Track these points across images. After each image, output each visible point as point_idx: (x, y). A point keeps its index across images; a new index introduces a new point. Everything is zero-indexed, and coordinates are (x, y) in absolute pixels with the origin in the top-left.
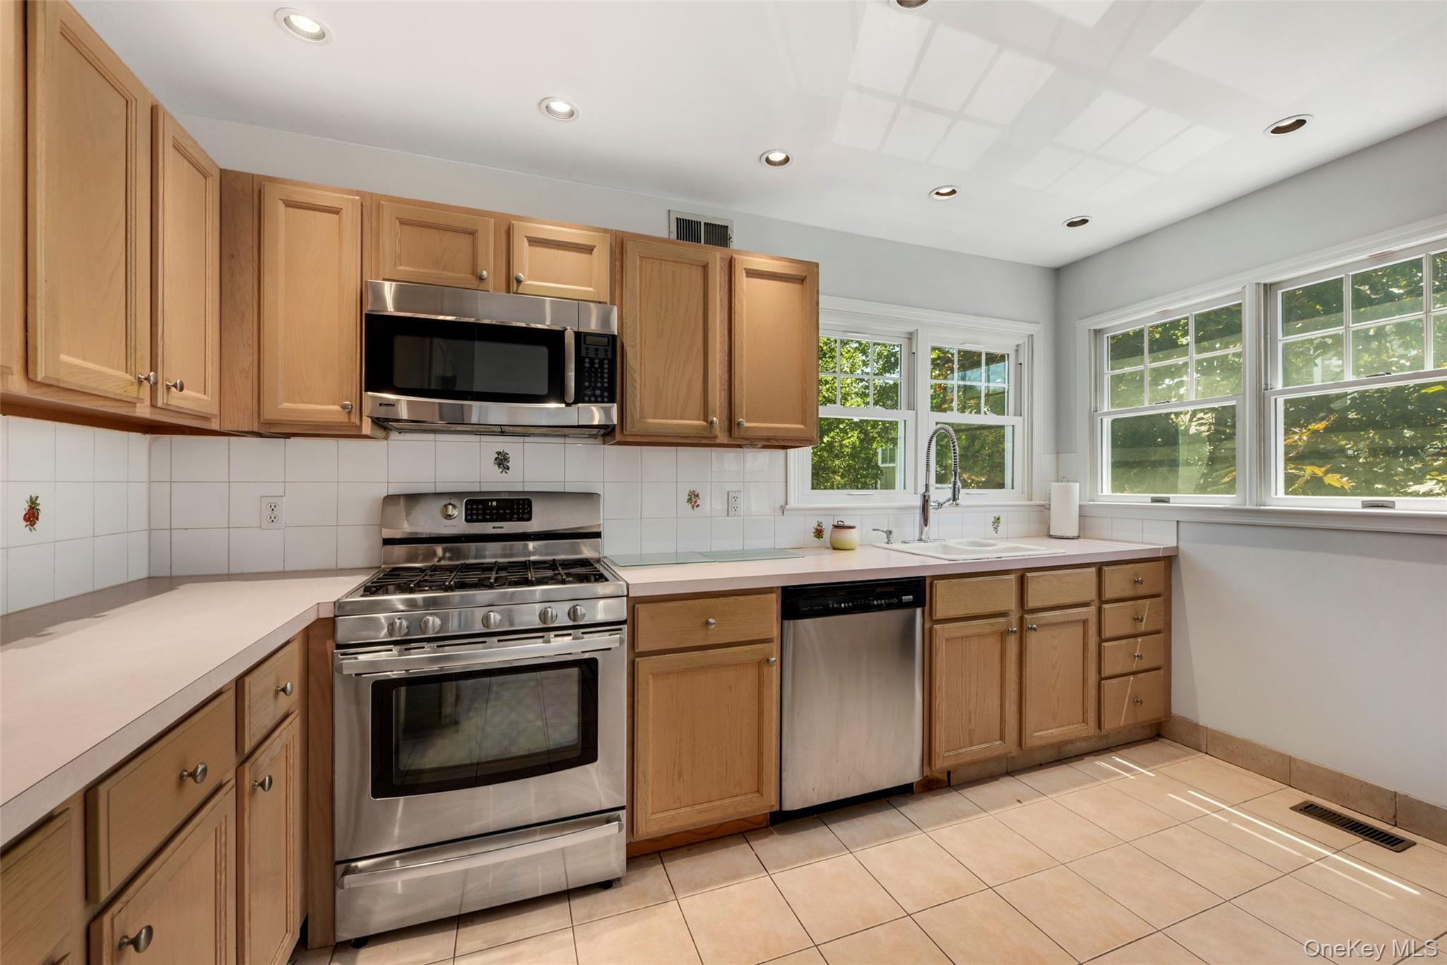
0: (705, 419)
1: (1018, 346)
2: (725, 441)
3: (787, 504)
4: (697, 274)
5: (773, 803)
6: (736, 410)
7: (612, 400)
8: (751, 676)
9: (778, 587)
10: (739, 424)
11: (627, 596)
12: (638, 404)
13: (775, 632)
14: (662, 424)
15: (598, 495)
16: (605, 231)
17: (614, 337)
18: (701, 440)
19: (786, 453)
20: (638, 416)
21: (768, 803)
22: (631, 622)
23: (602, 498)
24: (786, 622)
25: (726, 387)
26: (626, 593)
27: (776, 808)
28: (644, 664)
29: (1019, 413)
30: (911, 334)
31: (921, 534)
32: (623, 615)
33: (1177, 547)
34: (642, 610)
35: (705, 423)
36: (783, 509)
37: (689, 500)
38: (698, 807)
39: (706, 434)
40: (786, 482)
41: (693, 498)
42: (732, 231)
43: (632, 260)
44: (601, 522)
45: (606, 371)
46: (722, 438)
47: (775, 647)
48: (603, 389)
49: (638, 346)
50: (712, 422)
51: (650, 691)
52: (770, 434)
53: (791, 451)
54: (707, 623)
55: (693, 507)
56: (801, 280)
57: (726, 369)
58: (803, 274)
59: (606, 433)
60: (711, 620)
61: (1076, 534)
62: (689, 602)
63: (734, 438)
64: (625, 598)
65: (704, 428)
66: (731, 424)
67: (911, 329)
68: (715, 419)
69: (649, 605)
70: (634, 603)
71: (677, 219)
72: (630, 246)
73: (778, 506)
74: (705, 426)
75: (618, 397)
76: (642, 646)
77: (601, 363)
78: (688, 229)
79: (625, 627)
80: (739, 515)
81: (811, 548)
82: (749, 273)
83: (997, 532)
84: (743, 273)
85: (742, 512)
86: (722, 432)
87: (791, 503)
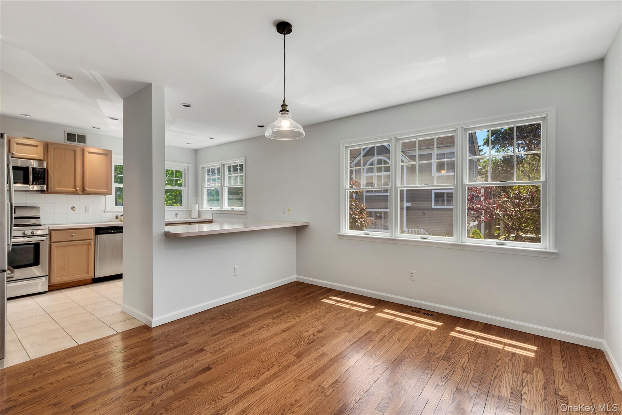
0: (75, 188)
1: (185, 169)
2: (82, 194)
3: (106, 210)
4: (72, 153)
5: (92, 276)
6: (85, 186)
7: (44, 184)
8: (86, 247)
9: (94, 228)
10: (86, 190)
11: (49, 229)
12: (53, 185)
13: (93, 237)
14: (60, 190)
15: (39, 207)
16: (42, 142)
17: (45, 169)
19: (106, 197)
20: (52, 187)
21: (91, 276)
22: (50, 234)
23: (40, 209)
24: (96, 236)
25: (82, 180)
26: (48, 228)
27: (94, 277)
28: (53, 244)
29: (185, 186)
32: (48, 233)
33: (212, 219)
34: (53, 233)
35: (74, 189)
36: (104, 211)
37: (72, 209)
38: (69, 277)
39: (76, 192)
40: (106, 204)
41: (73, 208)
42: (87, 137)
43: (51, 149)
44: (40, 214)
45: (42, 177)
46: (80, 193)
47: (93, 241)
48: (41, 181)
49: (53, 171)
50: (77, 189)
51: (55, 251)
52: (96, 192)
53: (107, 196)
54: (72, 235)
55: (73, 211)
56: (106, 155)
57: (82, 176)
58: (107, 153)
59: (42, 191)
60: (74, 235)
61: (198, 217)
62: (67, 231)
63: (85, 193)
64: (48, 230)
65: (75, 191)
66: (83, 189)
68: (78, 189)
69: (55, 231)
70: (51, 231)
71: (68, 133)
72: (50, 146)
73: (103, 210)
74: (74, 190)
75: (46, 183)
76: (53, 240)
77: (41, 175)
78: (71, 137)
79: (48, 236)
80: (89, 213)
81: (115, 221)
82: (90, 153)
83: (177, 217)
84: (88, 153)
85: (90, 212)
86: (80, 191)
87: (108, 210)
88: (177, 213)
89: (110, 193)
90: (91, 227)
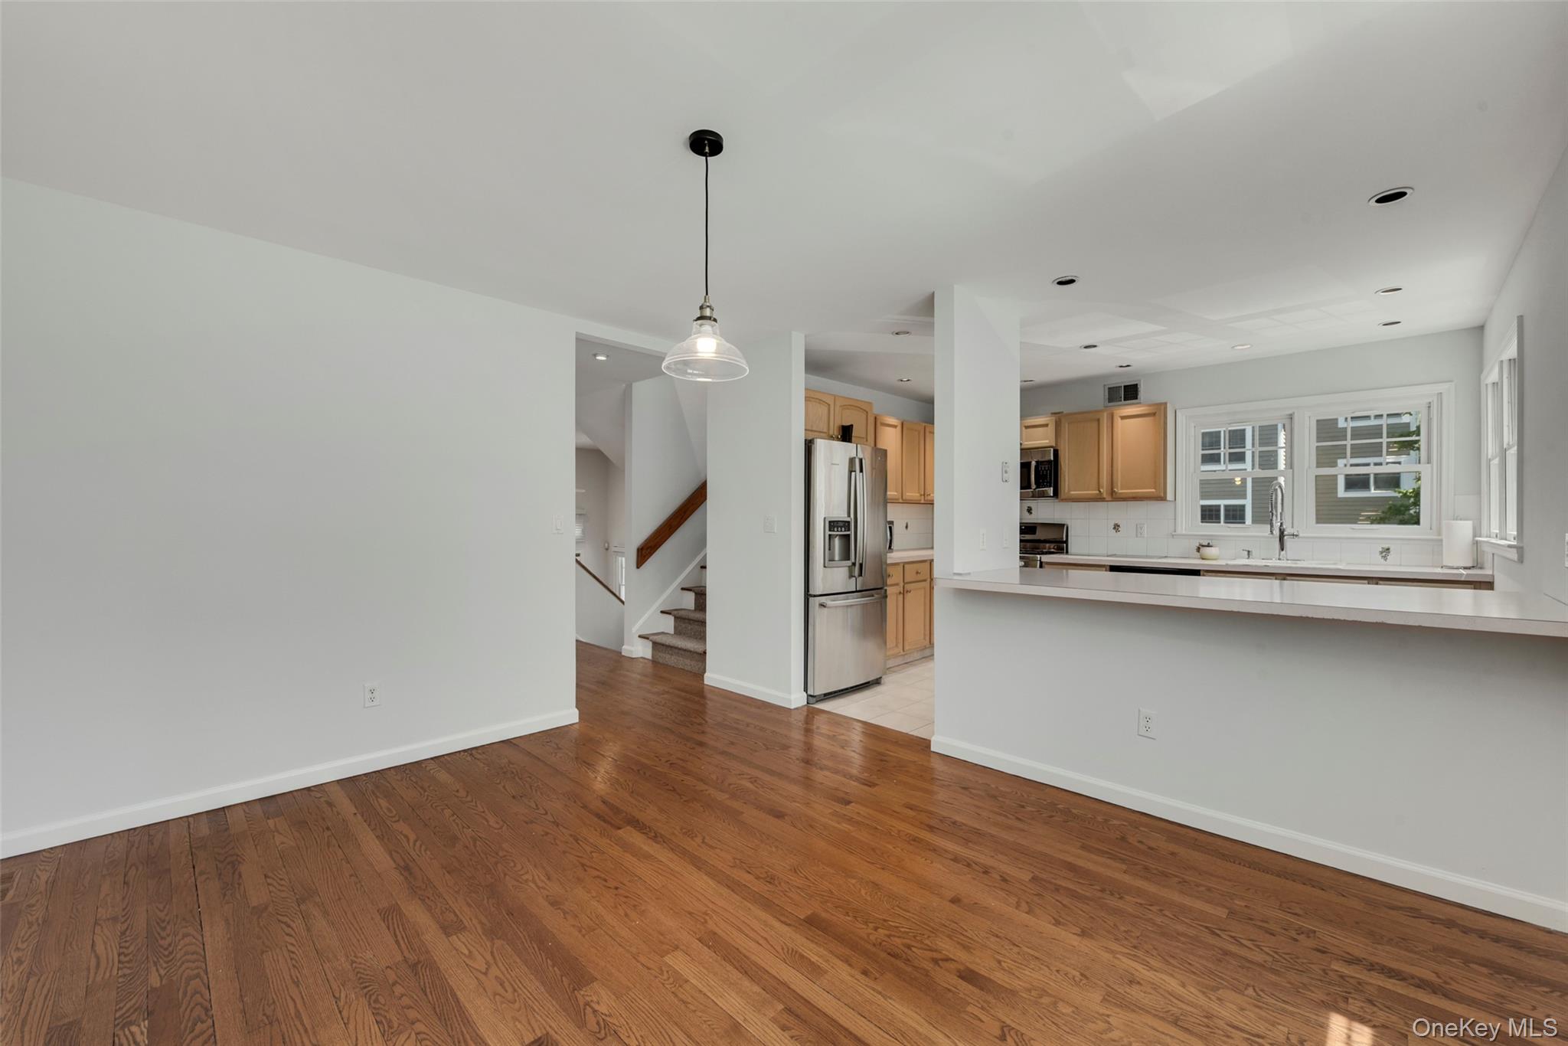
1: (1430, 403)
2: (1110, 499)
3: (1175, 531)
4: (1095, 424)
6: (1115, 485)
7: (1050, 486)
10: (1118, 491)
12: (1067, 487)
14: (1084, 493)
15: (1061, 524)
16: (1055, 414)
17: (1051, 461)
18: (1099, 499)
20: (1066, 491)
23: (1067, 526)
25: (1110, 474)
29: (1428, 460)
30: (1291, 415)
31: (1279, 555)
33: (1492, 575)
36: (1173, 535)
37: (1114, 528)
39: (1099, 497)
40: (1175, 519)
41: (1116, 527)
42: (1140, 386)
43: (1065, 425)
45: (1048, 475)
46: (1108, 498)
48: (1047, 483)
49: (1067, 461)
50: (1099, 491)
52: (1134, 495)
55: (1119, 532)
56: (1154, 414)
58: (1154, 411)
61: (1470, 565)
63: (1114, 498)
65: (1097, 494)
66: (1112, 492)
67: (1290, 412)
68: (1102, 490)
71: (1110, 387)
72: (1065, 419)
73: (1169, 533)
75: (1054, 484)
77: (1053, 471)
78: (1113, 393)
80: (1144, 537)
81: (1195, 558)
82: (1123, 418)
83: (1386, 560)
84: (1119, 419)
85: (1146, 536)
86: (1107, 494)
87: (1179, 531)
88: (1386, 546)
89: (1162, 495)
90: (1103, 564)
